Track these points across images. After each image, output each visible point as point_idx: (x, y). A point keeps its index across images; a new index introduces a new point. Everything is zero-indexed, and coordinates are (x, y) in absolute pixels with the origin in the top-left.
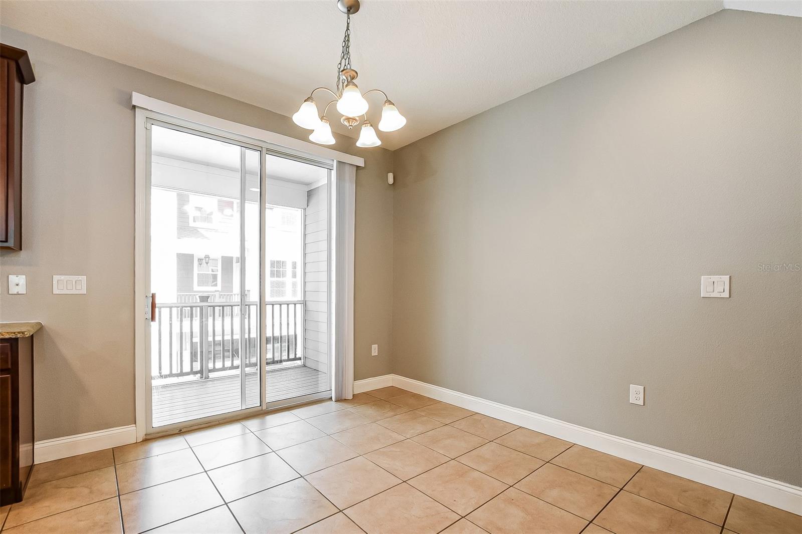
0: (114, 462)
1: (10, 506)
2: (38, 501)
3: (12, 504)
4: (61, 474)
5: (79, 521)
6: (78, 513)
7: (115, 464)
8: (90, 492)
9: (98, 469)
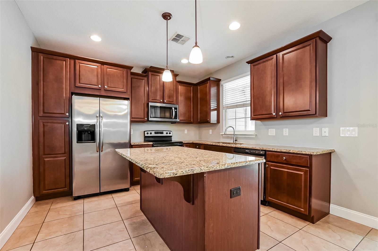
0: (366, 235)
1: (309, 223)
2: (319, 228)
3: (311, 223)
4: (336, 224)
5: (324, 247)
6: (327, 244)
7: (365, 236)
8: (340, 240)
9: (354, 233)
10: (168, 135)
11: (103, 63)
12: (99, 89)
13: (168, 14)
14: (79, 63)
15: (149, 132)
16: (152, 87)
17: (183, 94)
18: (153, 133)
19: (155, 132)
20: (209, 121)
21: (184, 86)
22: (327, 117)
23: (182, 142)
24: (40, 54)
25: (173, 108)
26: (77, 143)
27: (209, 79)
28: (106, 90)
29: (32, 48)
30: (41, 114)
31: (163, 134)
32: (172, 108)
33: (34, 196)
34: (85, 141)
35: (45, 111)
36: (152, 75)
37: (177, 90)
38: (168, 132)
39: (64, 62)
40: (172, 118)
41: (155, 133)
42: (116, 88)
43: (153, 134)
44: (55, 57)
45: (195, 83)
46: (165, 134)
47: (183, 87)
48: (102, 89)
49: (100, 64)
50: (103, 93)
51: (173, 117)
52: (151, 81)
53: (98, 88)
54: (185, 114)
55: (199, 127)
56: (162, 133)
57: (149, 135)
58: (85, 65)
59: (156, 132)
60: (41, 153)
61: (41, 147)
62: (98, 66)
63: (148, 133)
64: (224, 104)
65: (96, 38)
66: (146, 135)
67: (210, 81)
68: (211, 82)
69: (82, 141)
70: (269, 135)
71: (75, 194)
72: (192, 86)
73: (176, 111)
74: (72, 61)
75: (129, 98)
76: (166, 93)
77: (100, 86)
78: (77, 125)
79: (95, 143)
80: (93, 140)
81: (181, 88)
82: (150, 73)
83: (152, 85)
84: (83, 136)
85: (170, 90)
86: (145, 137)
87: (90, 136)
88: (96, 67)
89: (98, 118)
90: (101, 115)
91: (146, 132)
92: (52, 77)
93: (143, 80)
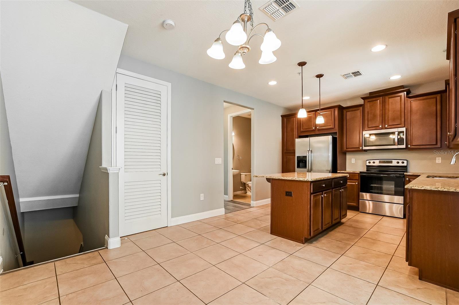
10: (401, 164)
11: (316, 111)
12: (314, 131)
13: (319, 75)
15: (372, 161)
16: (369, 114)
17: (419, 111)
19: (379, 161)
23: (404, 174)
24: (285, 118)
25: (397, 133)
26: (297, 168)
28: (319, 130)
29: (281, 116)
30: (285, 151)
32: (395, 132)
35: (286, 149)
36: (369, 102)
37: (407, 108)
38: (400, 161)
39: (295, 118)
42: (327, 126)
43: (377, 163)
44: (291, 117)
46: (395, 164)
47: (419, 102)
48: (316, 130)
49: (314, 112)
50: (316, 133)
51: (396, 144)
52: (368, 109)
54: (422, 137)
56: (391, 162)
57: (372, 164)
59: (381, 161)
61: (285, 170)
63: (370, 163)
66: (368, 164)
73: (401, 136)
75: (337, 132)
76: (388, 117)
77: (314, 128)
78: (297, 157)
79: (306, 168)
80: (305, 167)
81: (415, 104)
82: (366, 101)
83: (369, 112)
84: (301, 164)
85: (394, 111)
86: (367, 166)
87: (304, 163)
88: (312, 115)
89: (308, 152)
90: (311, 149)
91: (368, 162)
92: (289, 129)
93: (358, 110)
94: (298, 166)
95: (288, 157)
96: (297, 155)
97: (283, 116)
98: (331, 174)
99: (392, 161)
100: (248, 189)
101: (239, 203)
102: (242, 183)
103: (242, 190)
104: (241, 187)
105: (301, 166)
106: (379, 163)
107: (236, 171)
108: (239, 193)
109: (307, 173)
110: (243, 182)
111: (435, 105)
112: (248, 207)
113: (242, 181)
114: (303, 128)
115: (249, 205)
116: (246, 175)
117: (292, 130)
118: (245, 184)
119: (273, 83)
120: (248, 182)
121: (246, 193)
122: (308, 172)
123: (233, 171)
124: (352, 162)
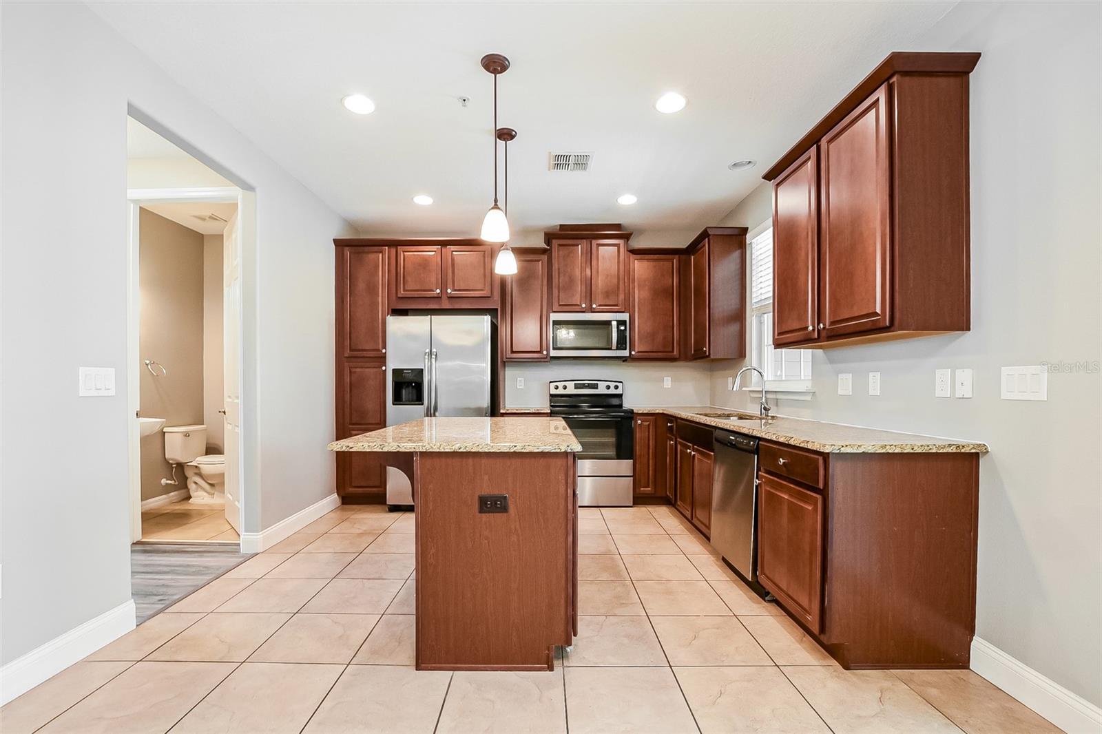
10: (612, 391)
11: (444, 244)
12: (438, 298)
13: (505, 131)
14: (403, 252)
15: (560, 385)
16: (561, 275)
17: (647, 283)
18: (571, 385)
19: (575, 384)
20: (707, 354)
21: (648, 260)
22: (969, 330)
23: (633, 410)
24: (346, 248)
25: (614, 323)
26: (393, 404)
27: (705, 235)
28: (451, 298)
29: (335, 241)
30: (347, 353)
31: (597, 388)
32: (611, 321)
33: (338, 494)
34: (406, 401)
35: (353, 348)
36: (560, 247)
37: (629, 272)
38: (612, 385)
39: (381, 255)
40: (610, 349)
41: (577, 387)
42: (473, 290)
43: (571, 390)
44: (366, 249)
45: (685, 246)
46: (602, 389)
47: (645, 264)
48: (444, 297)
49: (439, 245)
50: (446, 305)
51: (614, 346)
52: (558, 261)
53: (436, 296)
54: (652, 336)
55: (711, 370)
56: (595, 387)
57: (561, 391)
58: (411, 254)
59: (578, 384)
60: (347, 420)
61: (347, 410)
62: (435, 251)
63: (557, 388)
64: (753, 302)
65: (423, 200)
66: (553, 391)
67: (711, 237)
68: (711, 241)
69: (402, 401)
70: (839, 393)
71: (391, 500)
72: (677, 256)
73: (621, 330)
74: (393, 250)
75: (497, 309)
76: (597, 286)
77: (438, 291)
78: (394, 370)
79: (423, 404)
80: (419, 399)
81: (640, 268)
82: (555, 242)
83: (561, 270)
84: (404, 391)
85: (608, 275)
86: (552, 396)
87: (415, 391)
88: (433, 253)
89: (427, 357)
90: (434, 350)
91: (553, 385)
92: (361, 285)
93: (539, 261)
94: (397, 399)
95: (358, 370)
96: (392, 364)
97: (339, 243)
98: (489, 418)
99: (597, 384)
100: (196, 483)
101: (180, 549)
102: (172, 464)
103: (167, 489)
104: (164, 481)
105: (404, 400)
106: (575, 388)
107: (153, 423)
108: (158, 502)
109: (427, 418)
110: (172, 460)
111: (671, 276)
112: (233, 561)
113: (166, 457)
114: (407, 288)
115: (232, 549)
116: (187, 435)
117: (372, 290)
118: (181, 466)
119: (360, 104)
120: (198, 459)
121: (189, 497)
122: (427, 416)
123: (141, 424)
124: (518, 387)
